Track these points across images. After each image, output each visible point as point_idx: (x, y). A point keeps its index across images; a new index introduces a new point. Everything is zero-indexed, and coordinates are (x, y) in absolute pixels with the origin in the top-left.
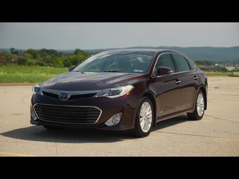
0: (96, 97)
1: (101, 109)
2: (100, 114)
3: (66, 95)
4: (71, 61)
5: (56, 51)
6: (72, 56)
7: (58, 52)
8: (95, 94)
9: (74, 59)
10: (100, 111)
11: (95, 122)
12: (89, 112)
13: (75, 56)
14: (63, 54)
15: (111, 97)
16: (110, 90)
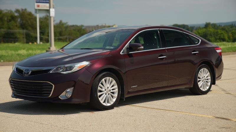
0: (51, 72)
1: (53, 84)
2: (52, 88)
3: (28, 71)
4: (201, 35)
5: (187, 26)
6: (202, 30)
7: (189, 26)
8: (50, 70)
9: (204, 33)
10: (53, 86)
11: (49, 96)
12: (44, 87)
13: (204, 30)
14: (195, 29)
15: (64, 72)
16: (64, 66)
